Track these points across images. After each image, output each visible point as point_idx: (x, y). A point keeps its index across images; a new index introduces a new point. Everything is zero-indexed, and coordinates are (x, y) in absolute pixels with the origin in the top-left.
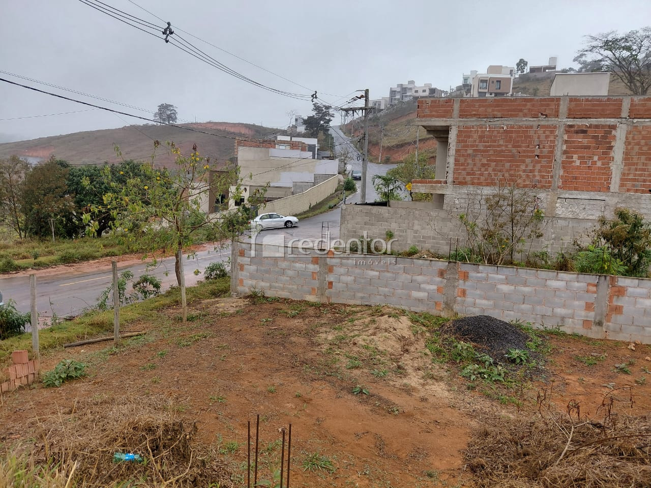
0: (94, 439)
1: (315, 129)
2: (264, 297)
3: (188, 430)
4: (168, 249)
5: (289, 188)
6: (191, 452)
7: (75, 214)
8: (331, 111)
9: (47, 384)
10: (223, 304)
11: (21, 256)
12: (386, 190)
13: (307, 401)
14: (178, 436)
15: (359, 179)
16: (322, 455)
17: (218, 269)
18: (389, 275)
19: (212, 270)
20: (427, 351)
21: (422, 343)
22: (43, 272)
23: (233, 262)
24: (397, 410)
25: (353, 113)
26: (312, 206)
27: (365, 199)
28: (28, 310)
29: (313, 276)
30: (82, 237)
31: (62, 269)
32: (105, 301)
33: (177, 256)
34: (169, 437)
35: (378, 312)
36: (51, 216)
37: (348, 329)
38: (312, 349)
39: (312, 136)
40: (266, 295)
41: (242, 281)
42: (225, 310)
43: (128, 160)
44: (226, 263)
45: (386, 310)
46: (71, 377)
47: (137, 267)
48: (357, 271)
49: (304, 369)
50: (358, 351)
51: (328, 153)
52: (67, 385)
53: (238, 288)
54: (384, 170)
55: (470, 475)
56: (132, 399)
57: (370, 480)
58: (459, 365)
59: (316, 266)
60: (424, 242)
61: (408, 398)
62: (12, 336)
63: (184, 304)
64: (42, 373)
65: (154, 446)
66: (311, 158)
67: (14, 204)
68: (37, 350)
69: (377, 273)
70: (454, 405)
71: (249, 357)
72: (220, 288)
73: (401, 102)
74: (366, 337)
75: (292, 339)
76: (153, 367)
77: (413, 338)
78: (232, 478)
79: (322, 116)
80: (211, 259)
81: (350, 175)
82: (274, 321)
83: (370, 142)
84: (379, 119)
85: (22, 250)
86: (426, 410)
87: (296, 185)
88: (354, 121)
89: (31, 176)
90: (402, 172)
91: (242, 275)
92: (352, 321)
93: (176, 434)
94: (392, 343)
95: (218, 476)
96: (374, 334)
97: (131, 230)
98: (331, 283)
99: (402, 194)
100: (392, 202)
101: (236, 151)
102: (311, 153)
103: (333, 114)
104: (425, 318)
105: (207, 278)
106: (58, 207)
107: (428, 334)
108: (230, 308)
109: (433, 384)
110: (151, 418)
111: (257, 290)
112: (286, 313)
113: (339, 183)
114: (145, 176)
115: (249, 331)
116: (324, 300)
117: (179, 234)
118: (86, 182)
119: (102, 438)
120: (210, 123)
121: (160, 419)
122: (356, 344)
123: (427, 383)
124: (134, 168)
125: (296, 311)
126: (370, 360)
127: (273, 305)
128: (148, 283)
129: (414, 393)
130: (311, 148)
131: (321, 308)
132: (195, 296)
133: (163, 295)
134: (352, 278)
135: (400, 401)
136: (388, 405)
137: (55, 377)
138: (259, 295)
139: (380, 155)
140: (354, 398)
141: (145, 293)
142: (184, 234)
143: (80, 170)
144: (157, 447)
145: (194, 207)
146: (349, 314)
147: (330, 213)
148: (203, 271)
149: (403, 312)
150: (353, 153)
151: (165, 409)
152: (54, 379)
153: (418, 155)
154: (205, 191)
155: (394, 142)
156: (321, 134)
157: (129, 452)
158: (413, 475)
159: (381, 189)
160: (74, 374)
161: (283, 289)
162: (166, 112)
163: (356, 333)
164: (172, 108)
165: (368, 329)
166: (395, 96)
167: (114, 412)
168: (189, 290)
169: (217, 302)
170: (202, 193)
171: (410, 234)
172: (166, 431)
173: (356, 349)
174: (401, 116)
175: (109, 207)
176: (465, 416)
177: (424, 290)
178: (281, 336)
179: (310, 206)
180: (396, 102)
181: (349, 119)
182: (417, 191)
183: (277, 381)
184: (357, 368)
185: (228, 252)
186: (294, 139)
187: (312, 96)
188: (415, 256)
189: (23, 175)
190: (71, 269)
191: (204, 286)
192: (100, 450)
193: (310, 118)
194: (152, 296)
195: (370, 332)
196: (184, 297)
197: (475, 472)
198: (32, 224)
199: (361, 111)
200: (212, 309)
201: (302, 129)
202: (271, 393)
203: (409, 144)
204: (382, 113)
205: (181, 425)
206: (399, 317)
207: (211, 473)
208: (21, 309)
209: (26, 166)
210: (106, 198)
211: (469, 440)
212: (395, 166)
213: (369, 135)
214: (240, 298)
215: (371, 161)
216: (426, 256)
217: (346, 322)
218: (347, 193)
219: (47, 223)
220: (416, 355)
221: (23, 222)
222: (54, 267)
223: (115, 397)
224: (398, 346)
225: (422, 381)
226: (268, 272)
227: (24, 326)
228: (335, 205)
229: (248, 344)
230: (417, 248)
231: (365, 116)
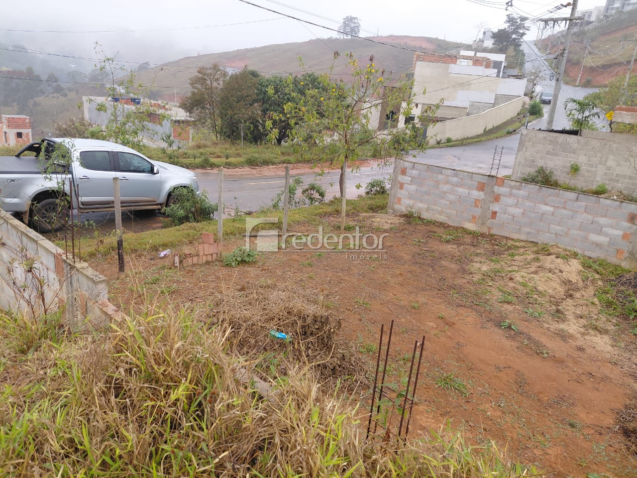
0: (255, 315)
1: (505, 43)
2: (419, 217)
3: (333, 325)
4: (335, 162)
5: (465, 108)
6: (333, 344)
7: (261, 122)
8: (527, 24)
9: (226, 264)
10: (379, 220)
11: (216, 155)
12: (580, 117)
13: (451, 325)
14: (325, 328)
15: (549, 102)
16: (458, 377)
17: (379, 185)
18: (565, 212)
19: (373, 186)
20: (596, 300)
21: (591, 291)
22: (231, 171)
23: (394, 180)
24: (547, 353)
25: (554, 24)
26: (487, 130)
27: (552, 125)
28: (217, 201)
29: (476, 203)
30: (265, 144)
31: (247, 170)
32: (278, 202)
33: (342, 168)
34: (317, 327)
35: (545, 250)
36: (241, 122)
37: (506, 263)
38: (462, 276)
39: (500, 51)
40: (422, 217)
41: (399, 200)
42: (379, 225)
43: (310, 73)
44: (386, 181)
45: (555, 250)
46: (245, 261)
47: (307, 175)
48: (528, 203)
49: (452, 293)
50: (514, 287)
51: (515, 72)
52: (241, 267)
53: (395, 206)
54: (581, 94)
55: (621, 438)
56: (290, 289)
57: (503, 413)
58: (632, 322)
59: (481, 194)
60: (618, 181)
61: (562, 343)
62: (203, 221)
63: (344, 214)
64: (223, 254)
65: (303, 332)
66: (495, 75)
67: (213, 109)
68: (220, 234)
69: (552, 209)
70: (616, 362)
71: (398, 272)
72: (378, 204)
73: (620, 12)
74: (525, 275)
75: (443, 262)
76: (310, 265)
77: (581, 284)
78: (367, 376)
79: (514, 29)
80: (373, 175)
81: (538, 97)
82: (427, 242)
83: (568, 61)
84: (585, 34)
85: (217, 150)
86: (581, 360)
87: (473, 105)
88: (553, 36)
89: (228, 83)
90: (605, 97)
91: (401, 193)
92: (513, 255)
93: (322, 325)
94: (555, 285)
95: (355, 371)
96: (536, 273)
97: (305, 140)
98: (494, 214)
99: (600, 123)
100: (585, 131)
101: (413, 66)
102: (496, 71)
103: (529, 27)
104: (600, 265)
105: (368, 193)
106: (248, 114)
107: (600, 283)
108: (385, 224)
109: (595, 336)
110: (303, 306)
111: (413, 210)
112: (441, 237)
113: (523, 106)
114: (323, 89)
115: (401, 248)
116: (485, 230)
117: (346, 147)
118: (271, 91)
119: (262, 315)
120: (391, 36)
121: (311, 310)
122: (512, 279)
123: (588, 334)
124: (314, 81)
125: (451, 237)
126: (527, 298)
127: (428, 228)
128: (315, 191)
129: (570, 341)
130: (497, 65)
131: (479, 238)
132: (354, 208)
133: (326, 204)
134: (521, 211)
135: (553, 345)
136: (537, 346)
137: (232, 259)
138: (415, 215)
139: (580, 76)
140: (500, 331)
141: (312, 199)
142: (351, 148)
143: (268, 81)
144: (306, 333)
145: (364, 121)
146: (509, 248)
147: (507, 138)
148: (364, 186)
149: (575, 255)
150: (546, 72)
151: (315, 302)
152: (232, 261)
153: (630, 78)
154: (376, 105)
155: (600, 62)
156: (511, 48)
157: (282, 332)
158: (552, 420)
159: (574, 115)
160: (247, 259)
161: (440, 213)
162: (350, 25)
163: (516, 268)
164: (356, 21)
165: (529, 266)
166: (613, 5)
167: (274, 295)
168: (349, 202)
169: (373, 217)
170: (372, 108)
171: (601, 171)
172: (315, 320)
173: (511, 284)
174: (616, 30)
175: (288, 116)
176: (627, 376)
177: (607, 235)
178: (432, 258)
179: (485, 129)
180: (613, 12)
181: (548, 32)
182: (620, 120)
183: (422, 299)
184: (509, 303)
185: (390, 170)
186: (479, 55)
187: (507, 4)
188: (603, 196)
189: (221, 83)
190: (254, 171)
191: (364, 200)
192: (260, 325)
193: (500, 31)
194: (317, 203)
195: (532, 270)
196: (344, 208)
197: (629, 436)
198: (226, 128)
199: (564, 22)
200: (368, 222)
201: (489, 43)
202: (415, 309)
203: (620, 64)
204: (590, 26)
205: (327, 319)
206: (569, 259)
207: (348, 366)
208: (211, 199)
209: (225, 74)
210: (287, 107)
211: (628, 402)
212: (597, 90)
213: (569, 53)
214: (396, 216)
215: (567, 83)
216: (615, 197)
217: (505, 256)
218: (532, 117)
219: (238, 128)
220: (581, 302)
221: (219, 126)
222: (240, 167)
223: (278, 284)
224: (561, 290)
225: (582, 330)
226: (428, 193)
227: (213, 213)
228: (515, 130)
229: (397, 259)
230: (607, 187)
231: (569, 29)
